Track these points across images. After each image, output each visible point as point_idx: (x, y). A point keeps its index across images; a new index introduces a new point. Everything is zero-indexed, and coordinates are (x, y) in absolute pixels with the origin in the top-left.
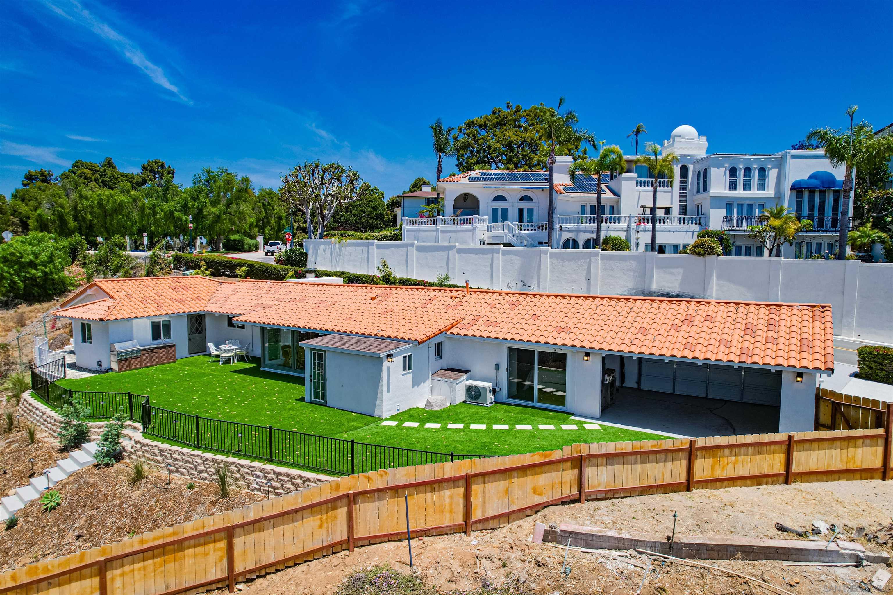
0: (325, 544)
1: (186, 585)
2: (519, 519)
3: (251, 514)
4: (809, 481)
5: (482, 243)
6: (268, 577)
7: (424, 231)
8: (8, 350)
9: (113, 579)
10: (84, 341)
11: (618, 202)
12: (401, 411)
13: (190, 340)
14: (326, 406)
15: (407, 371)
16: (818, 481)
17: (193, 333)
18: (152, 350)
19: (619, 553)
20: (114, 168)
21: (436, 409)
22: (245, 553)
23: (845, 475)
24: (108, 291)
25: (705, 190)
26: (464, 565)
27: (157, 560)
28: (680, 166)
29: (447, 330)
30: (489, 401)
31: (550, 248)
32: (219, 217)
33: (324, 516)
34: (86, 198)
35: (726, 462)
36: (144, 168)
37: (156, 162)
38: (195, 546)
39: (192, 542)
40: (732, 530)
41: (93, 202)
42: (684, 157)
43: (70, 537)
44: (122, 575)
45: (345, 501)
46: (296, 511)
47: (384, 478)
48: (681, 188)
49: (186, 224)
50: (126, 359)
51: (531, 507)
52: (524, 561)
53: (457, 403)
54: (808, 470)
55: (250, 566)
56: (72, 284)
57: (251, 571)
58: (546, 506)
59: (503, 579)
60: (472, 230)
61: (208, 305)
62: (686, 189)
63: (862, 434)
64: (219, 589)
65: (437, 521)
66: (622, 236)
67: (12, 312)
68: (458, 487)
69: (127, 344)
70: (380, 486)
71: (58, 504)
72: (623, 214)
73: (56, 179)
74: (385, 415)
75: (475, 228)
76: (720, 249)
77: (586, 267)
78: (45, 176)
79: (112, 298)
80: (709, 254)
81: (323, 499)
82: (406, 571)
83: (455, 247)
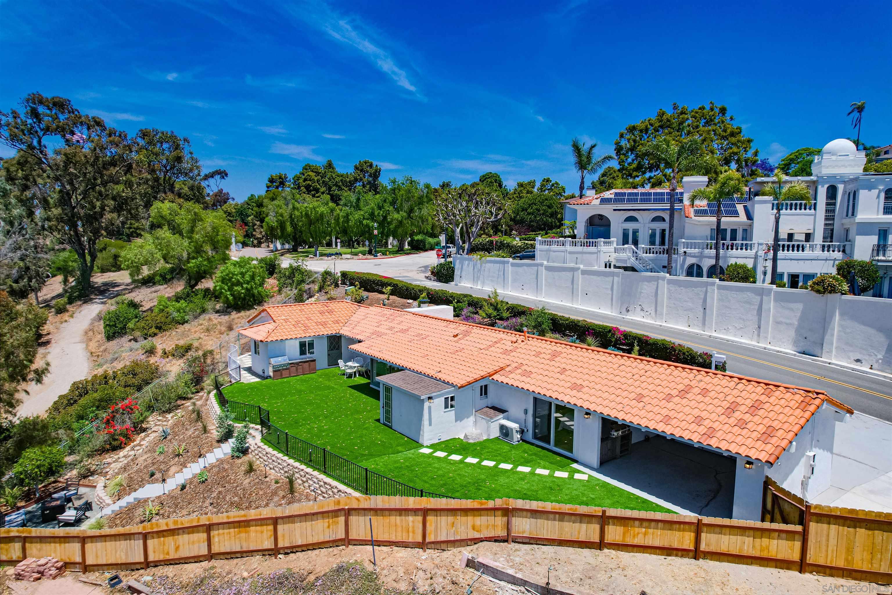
0: (331, 539)
1: (251, 549)
2: (461, 546)
3: (287, 511)
4: (720, 561)
5: (608, 265)
6: (297, 553)
7: (554, 251)
8: (213, 354)
9: (214, 536)
10: (256, 353)
11: (751, 226)
12: (442, 440)
13: (329, 355)
14: (391, 428)
15: (449, 409)
16: (729, 562)
17: (332, 350)
18: (297, 364)
19: (514, 587)
20: (333, 168)
21: (471, 441)
22: (283, 536)
23: (758, 561)
24: (273, 316)
25: (853, 214)
26: (407, 572)
27: (236, 530)
28: (826, 186)
29: (490, 376)
30: (515, 439)
31: (668, 275)
32: (401, 222)
33: (331, 521)
34: (298, 209)
35: (636, 532)
36: (356, 168)
37: (366, 163)
38: (256, 526)
39: (254, 523)
40: (605, 588)
41: (301, 213)
42: (834, 177)
43: (208, 502)
44: (219, 535)
45: (343, 513)
46: (313, 514)
47: (368, 501)
48: (827, 211)
49: (373, 231)
50: (279, 370)
51: (471, 540)
52: (444, 578)
53: (491, 438)
54: (719, 551)
55: (287, 545)
56: (267, 296)
57: (287, 548)
58: (481, 540)
59: (427, 587)
60: (597, 253)
61: (344, 328)
62: (834, 211)
63: (777, 528)
64: (269, 555)
65: (404, 537)
66: (750, 264)
67: (227, 317)
68: (418, 516)
69: (280, 359)
70: (366, 507)
71: (206, 480)
72: (755, 241)
73: (290, 181)
74: (427, 443)
75: (600, 251)
76: (846, 287)
77: (702, 297)
78: (282, 179)
79: (274, 322)
80: (830, 292)
81: (330, 509)
82: (370, 568)
83: (579, 268)
